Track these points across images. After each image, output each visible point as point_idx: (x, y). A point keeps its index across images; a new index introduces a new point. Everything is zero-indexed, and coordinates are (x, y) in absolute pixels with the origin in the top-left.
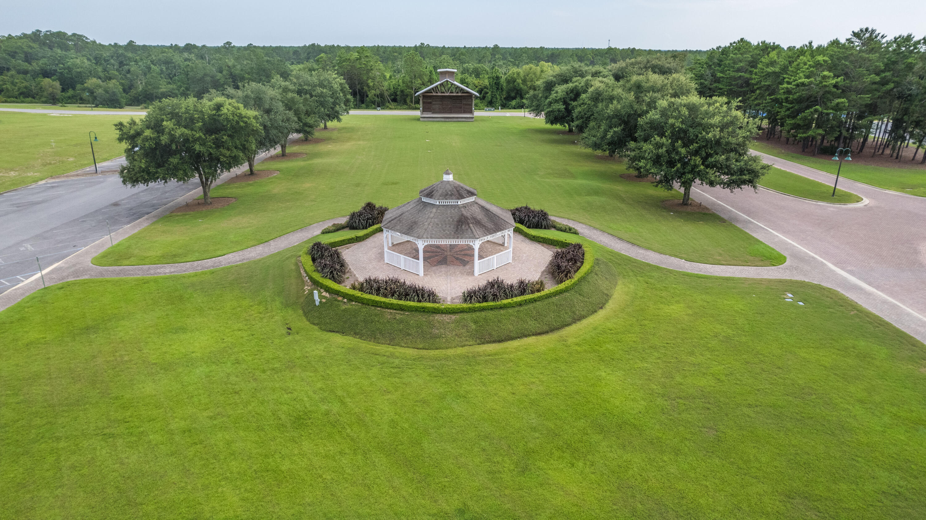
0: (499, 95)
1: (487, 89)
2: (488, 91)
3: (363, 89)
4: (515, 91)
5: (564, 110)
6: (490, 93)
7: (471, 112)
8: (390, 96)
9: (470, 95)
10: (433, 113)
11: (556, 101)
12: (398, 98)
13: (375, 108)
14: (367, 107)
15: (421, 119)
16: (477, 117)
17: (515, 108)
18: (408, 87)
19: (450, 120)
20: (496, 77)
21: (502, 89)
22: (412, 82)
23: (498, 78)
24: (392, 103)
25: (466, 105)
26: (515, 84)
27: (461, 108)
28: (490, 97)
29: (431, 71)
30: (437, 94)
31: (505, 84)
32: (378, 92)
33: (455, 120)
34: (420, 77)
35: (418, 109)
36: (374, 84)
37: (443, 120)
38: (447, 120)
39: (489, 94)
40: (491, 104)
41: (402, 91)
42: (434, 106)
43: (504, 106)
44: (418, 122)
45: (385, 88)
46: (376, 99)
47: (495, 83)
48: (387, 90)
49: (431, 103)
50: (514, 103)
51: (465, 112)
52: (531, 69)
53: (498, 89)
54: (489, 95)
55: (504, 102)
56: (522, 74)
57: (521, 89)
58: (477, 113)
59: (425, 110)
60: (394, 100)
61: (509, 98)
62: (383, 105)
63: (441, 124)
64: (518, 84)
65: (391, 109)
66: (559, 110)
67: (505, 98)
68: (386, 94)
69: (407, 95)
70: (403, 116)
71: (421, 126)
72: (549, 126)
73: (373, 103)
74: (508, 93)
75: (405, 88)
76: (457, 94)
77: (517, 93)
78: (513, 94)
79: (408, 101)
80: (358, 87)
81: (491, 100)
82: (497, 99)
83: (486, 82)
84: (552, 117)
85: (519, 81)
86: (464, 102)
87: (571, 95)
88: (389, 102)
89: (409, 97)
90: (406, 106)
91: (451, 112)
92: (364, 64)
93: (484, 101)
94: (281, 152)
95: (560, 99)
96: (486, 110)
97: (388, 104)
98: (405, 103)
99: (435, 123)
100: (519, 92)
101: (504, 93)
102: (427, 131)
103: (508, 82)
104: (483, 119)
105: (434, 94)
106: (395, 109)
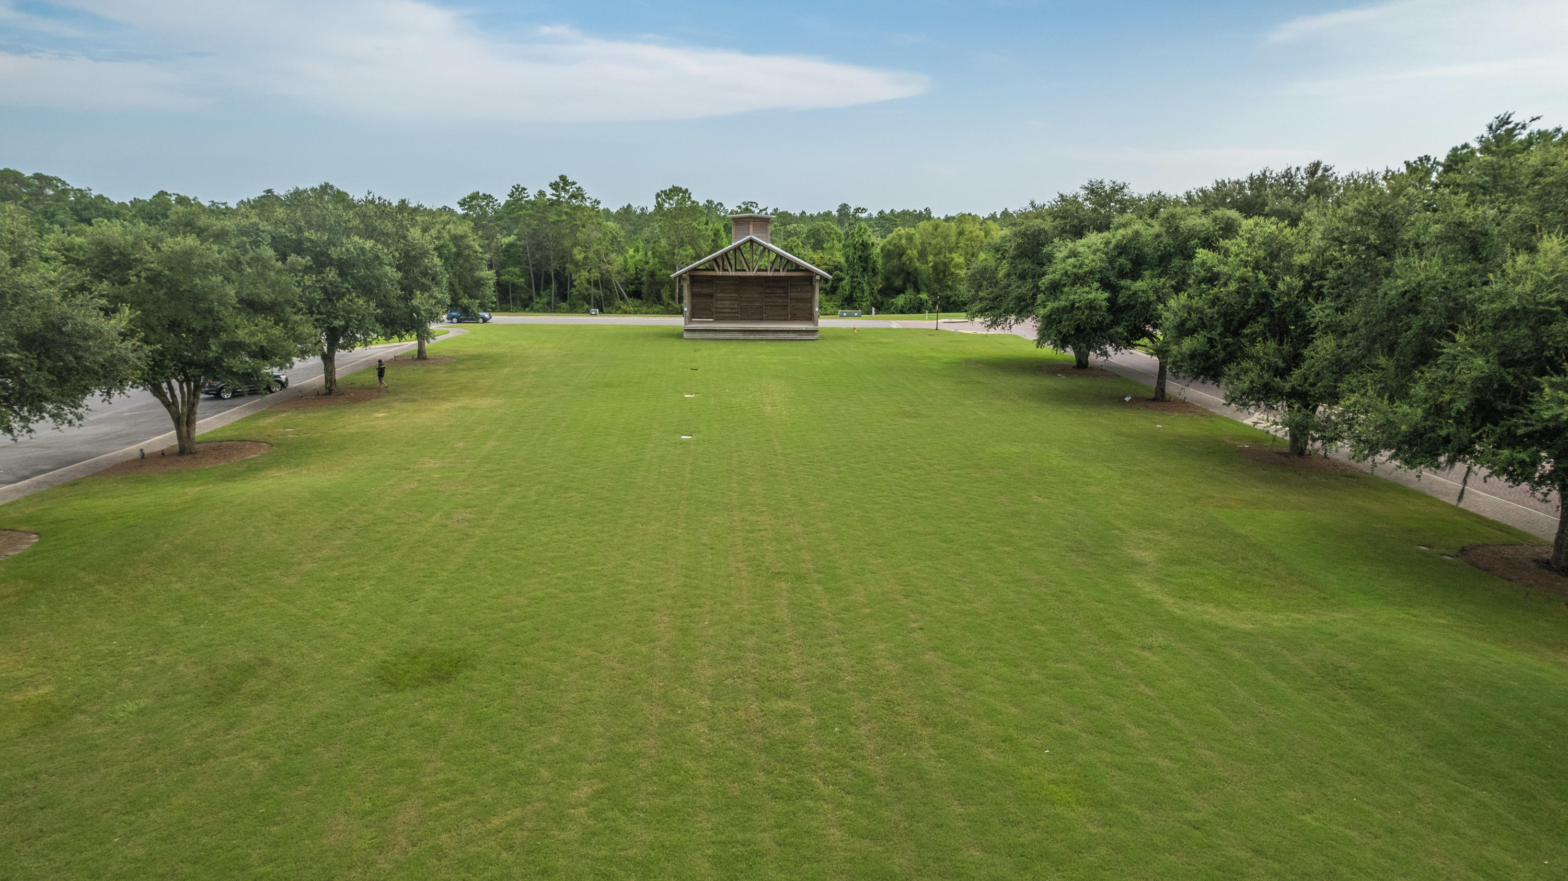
0: (869, 284)
1: (841, 271)
2: (842, 275)
3: (565, 269)
4: (902, 276)
5: (1105, 303)
6: (847, 279)
7: (809, 317)
8: (626, 284)
9: (809, 277)
10: (718, 320)
11: (1078, 279)
12: (644, 289)
13: (587, 312)
14: (573, 309)
15: (686, 335)
16: (825, 329)
17: (902, 312)
18: (664, 264)
19: (758, 336)
20: (862, 244)
21: (874, 270)
22: (674, 254)
23: (865, 246)
24: (629, 301)
25: (797, 300)
26: (904, 258)
27: (785, 307)
28: (847, 288)
29: (718, 231)
30: (726, 274)
31: (880, 261)
32: (596, 274)
33: (770, 336)
34: (693, 242)
35: (680, 312)
36: (585, 258)
37: (740, 336)
38: (751, 337)
39: (845, 282)
40: (850, 303)
41: (652, 274)
42: (719, 304)
43: (881, 308)
44: (677, 343)
45: (615, 268)
46: (593, 291)
47: (860, 257)
48: (619, 273)
49: (711, 296)
50: (900, 300)
51: (794, 318)
52: (936, 229)
53: (865, 270)
54: (846, 284)
55: (879, 298)
56: (917, 240)
57: (916, 270)
58: (824, 323)
59: (695, 314)
60: (636, 294)
61: (889, 291)
62: (610, 305)
63: (733, 346)
64: (911, 259)
65: (625, 312)
66: (1091, 306)
67: (880, 291)
68: (616, 280)
69: (662, 284)
70: (644, 327)
71: (682, 352)
72: (1048, 351)
73: (586, 299)
74: (887, 279)
75: (658, 266)
76: (777, 274)
77: (906, 280)
78: (898, 283)
79: (665, 295)
80: (554, 265)
81: (851, 295)
82: (863, 291)
83: (839, 258)
84: (1066, 326)
85: (913, 253)
86: (794, 295)
87: (1122, 260)
88: (622, 298)
89: (667, 287)
90: (660, 308)
91: (761, 319)
92: (566, 213)
93: (834, 297)
94: (176, 442)
95: (1091, 272)
96: (842, 316)
97: (618, 302)
98: (658, 299)
99: (720, 344)
100: (911, 278)
101: (879, 279)
102: (694, 365)
103: (887, 254)
104: (839, 336)
105: (720, 273)
106: (635, 313)
